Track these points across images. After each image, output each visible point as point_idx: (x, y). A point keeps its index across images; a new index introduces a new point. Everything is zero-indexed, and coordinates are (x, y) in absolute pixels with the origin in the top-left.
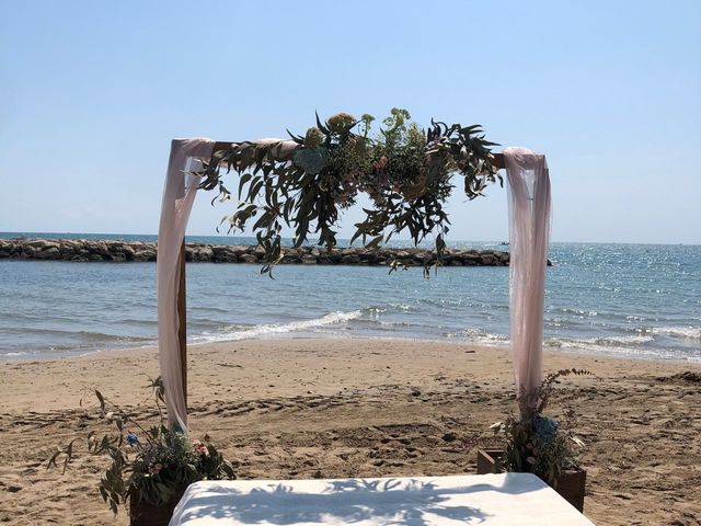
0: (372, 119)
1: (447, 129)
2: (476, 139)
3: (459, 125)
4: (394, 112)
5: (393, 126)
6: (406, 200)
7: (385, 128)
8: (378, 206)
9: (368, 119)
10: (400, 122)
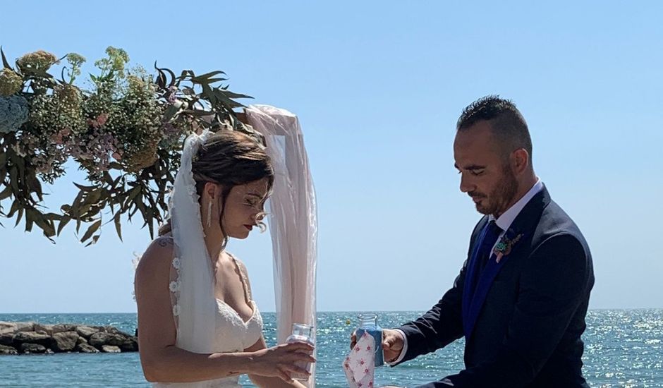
0: (82, 60)
1: (174, 78)
2: (216, 90)
3: (191, 72)
4: (110, 51)
5: (108, 72)
6: (129, 171)
7: (98, 73)
8: (91, 178)
9: (76, 60)
10: (117, 66)
